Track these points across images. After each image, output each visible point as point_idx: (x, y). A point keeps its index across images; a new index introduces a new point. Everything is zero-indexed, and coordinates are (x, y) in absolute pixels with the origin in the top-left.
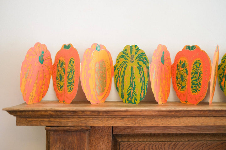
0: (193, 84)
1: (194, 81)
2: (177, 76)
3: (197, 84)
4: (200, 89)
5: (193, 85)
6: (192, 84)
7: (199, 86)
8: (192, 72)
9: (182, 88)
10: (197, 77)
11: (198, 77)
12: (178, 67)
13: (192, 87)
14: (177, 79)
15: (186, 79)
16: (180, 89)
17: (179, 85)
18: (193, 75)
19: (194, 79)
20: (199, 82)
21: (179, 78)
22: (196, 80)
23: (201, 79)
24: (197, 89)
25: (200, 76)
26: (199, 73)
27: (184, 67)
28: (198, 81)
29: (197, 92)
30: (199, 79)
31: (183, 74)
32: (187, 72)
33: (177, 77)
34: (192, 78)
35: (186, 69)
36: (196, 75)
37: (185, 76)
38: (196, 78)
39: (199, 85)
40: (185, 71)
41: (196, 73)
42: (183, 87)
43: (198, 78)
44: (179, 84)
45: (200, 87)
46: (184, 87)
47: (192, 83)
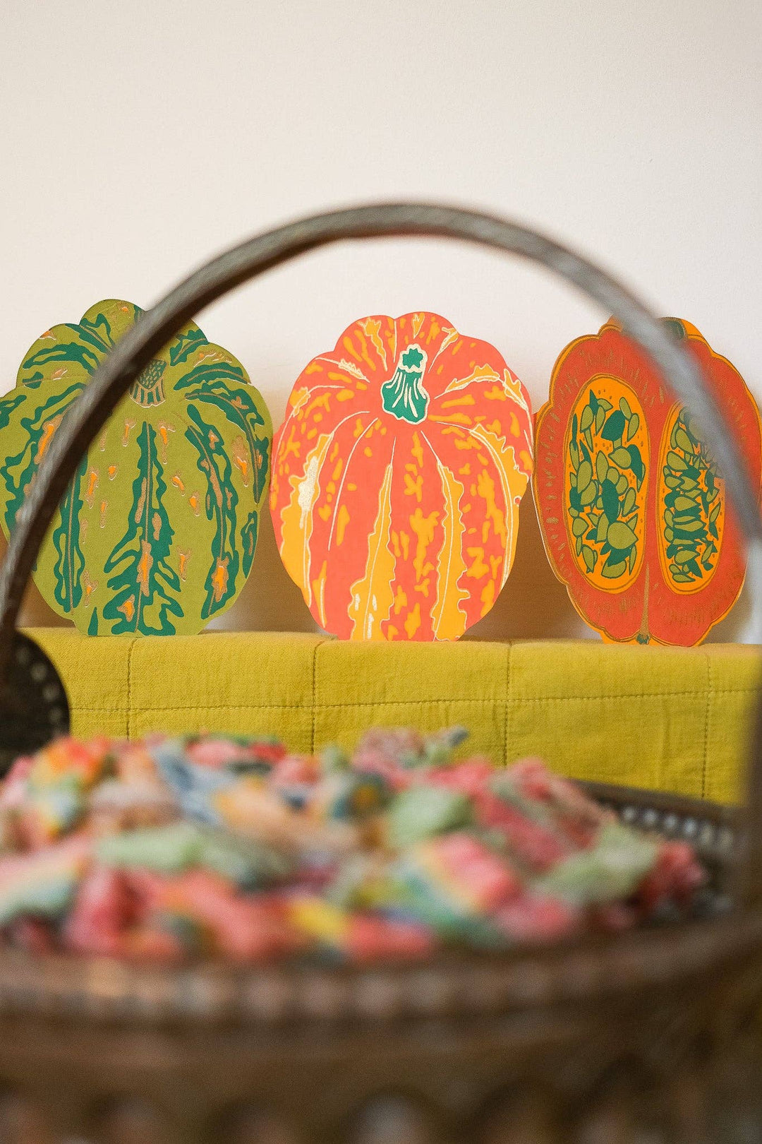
0: (679, 534)
1: (678, 514)
2: (574, 490)
3: (700, 533)
4: (714, 560)
5: (677, 542)
6: (670, 533)
7: (709, 543)
8: (669, 467)
9: (610, 562)
10: (695, 493)
11: (704, 495)
12: (580, 436)
13: (672, 551)
14: (577, 504)
15: (635, 507)
16: (598, 568)
17: (590, 543)
18: (674, 482)
19: (682, 504)
20: (707, 521)
21: (586, 498)
22: (694, 512)
23: (716, 502)
24: (698, 560)
25: (710, 490)
26: (703, 474)
27: (620, 436)
28: (702, 514)
29: (699, 574)
30: (706, 505)
31: (613, 477)
32: (636, 465)
33: (575, 496)
34: (670, 501)
35: (633, 450)
36: (689, 483)
37: (627, 491)
38: (693, 500)
39: (710, 537)
40: (624, 458)
41: (692, 473)
42: (617, 556)
43: (699, 500)
44: (593, 535)
45: (714, 550)
46: (627, 552)
47: (673, 529)
